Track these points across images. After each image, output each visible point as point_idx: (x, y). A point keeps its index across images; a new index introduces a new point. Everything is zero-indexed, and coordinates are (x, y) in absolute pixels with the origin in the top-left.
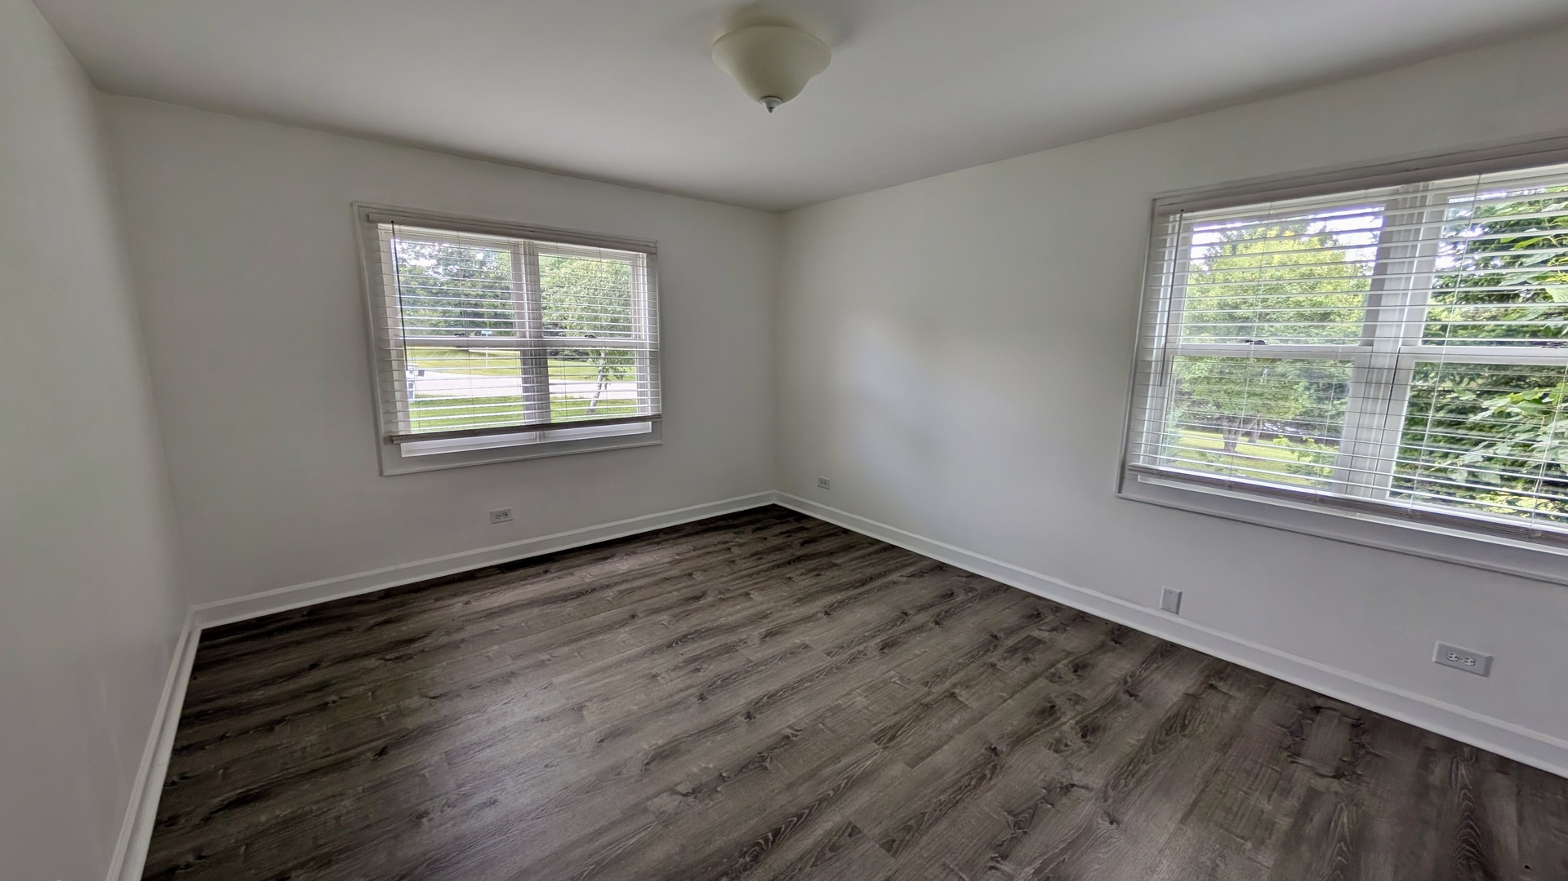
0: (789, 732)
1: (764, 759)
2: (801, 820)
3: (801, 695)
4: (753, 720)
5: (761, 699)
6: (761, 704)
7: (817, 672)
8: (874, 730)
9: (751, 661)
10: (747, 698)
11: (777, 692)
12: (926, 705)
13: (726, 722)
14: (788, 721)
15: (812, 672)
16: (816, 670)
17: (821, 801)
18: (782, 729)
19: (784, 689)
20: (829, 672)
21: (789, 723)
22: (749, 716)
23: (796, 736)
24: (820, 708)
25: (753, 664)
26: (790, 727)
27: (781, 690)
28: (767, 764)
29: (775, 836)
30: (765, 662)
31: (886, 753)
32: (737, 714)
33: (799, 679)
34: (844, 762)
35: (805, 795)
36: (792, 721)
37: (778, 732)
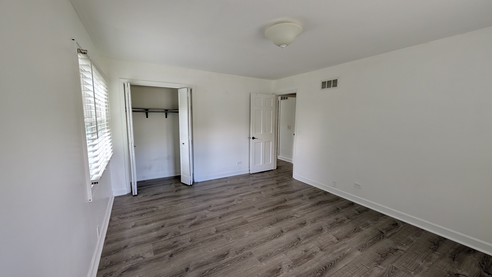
0: (270, 226)
1: (277, 221)
2: (269, 211)
3: (265, 236)
4: (281, 230)
5: (279, 236)
6: (279, 235)
7: (258, 245)
8: (247, 225)
9: (284, 253)
10: (283, 237)
11: (274, 238)
12: (227, 229)
13: (289, 231)
14: (270, 229)
15: (260, 245)
16: (258, 246)
17: (265, 213)
18: (272, 227)
19: (271, 239)
20: (254, 245)
21: (270, 228)
22: (282, 232)
23: (268, 225)
24: (261, 231)
25: (284, 252)
26: (270, 227)
27: (272, 239)
28: (276, 220)
29: (274, 209)
30: (279, 252)
31: (246, 219)
32: (286, 232)
33: (266, 243)
34: (257, 219)
35: (268, 214)
36: (269, 229)
37: (273, 226)
